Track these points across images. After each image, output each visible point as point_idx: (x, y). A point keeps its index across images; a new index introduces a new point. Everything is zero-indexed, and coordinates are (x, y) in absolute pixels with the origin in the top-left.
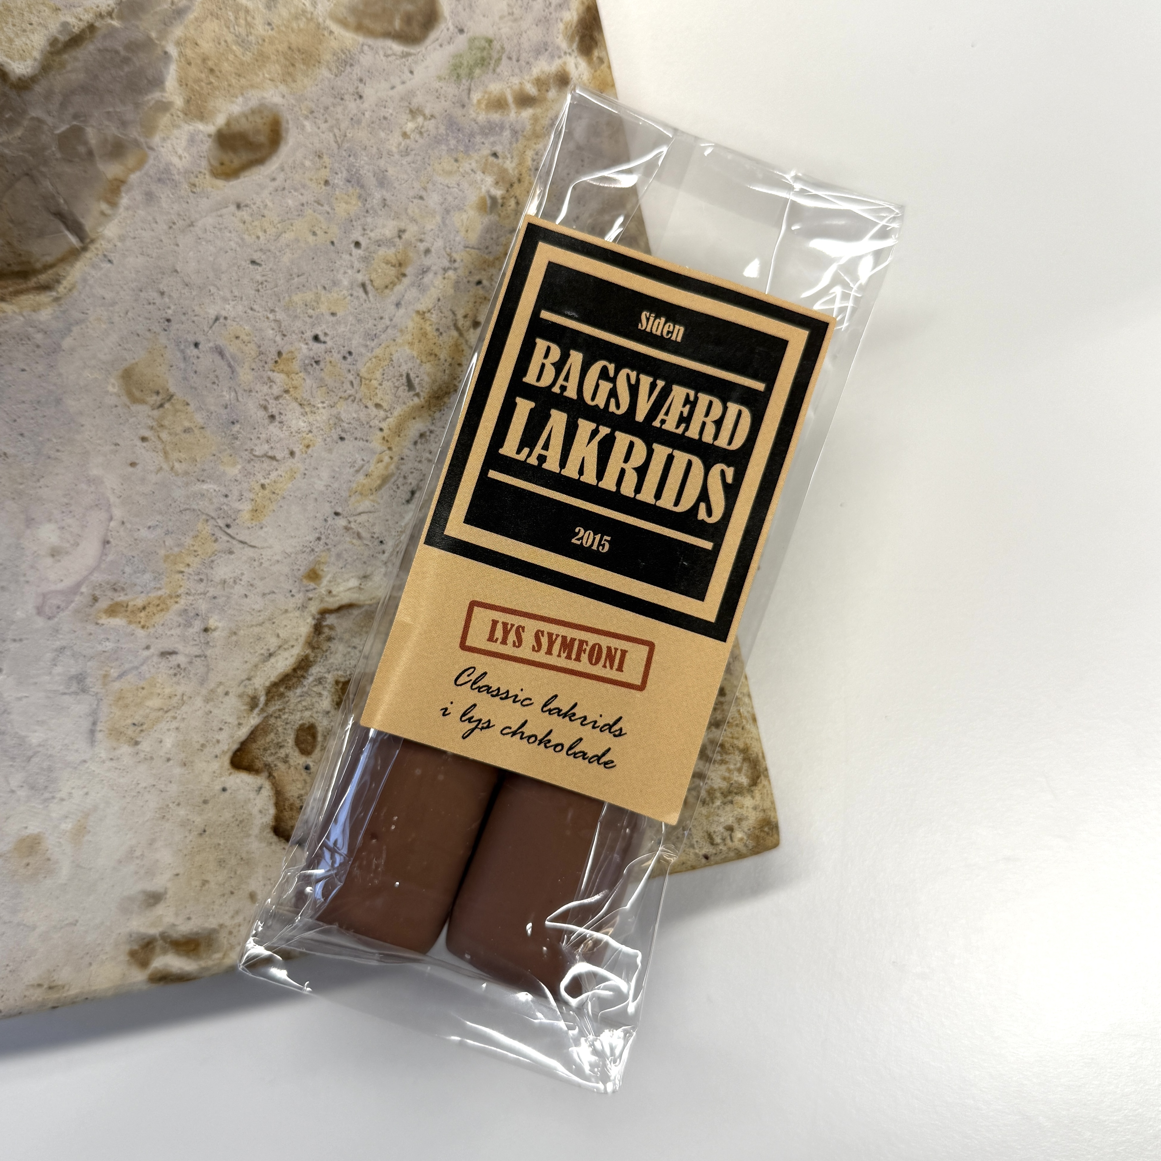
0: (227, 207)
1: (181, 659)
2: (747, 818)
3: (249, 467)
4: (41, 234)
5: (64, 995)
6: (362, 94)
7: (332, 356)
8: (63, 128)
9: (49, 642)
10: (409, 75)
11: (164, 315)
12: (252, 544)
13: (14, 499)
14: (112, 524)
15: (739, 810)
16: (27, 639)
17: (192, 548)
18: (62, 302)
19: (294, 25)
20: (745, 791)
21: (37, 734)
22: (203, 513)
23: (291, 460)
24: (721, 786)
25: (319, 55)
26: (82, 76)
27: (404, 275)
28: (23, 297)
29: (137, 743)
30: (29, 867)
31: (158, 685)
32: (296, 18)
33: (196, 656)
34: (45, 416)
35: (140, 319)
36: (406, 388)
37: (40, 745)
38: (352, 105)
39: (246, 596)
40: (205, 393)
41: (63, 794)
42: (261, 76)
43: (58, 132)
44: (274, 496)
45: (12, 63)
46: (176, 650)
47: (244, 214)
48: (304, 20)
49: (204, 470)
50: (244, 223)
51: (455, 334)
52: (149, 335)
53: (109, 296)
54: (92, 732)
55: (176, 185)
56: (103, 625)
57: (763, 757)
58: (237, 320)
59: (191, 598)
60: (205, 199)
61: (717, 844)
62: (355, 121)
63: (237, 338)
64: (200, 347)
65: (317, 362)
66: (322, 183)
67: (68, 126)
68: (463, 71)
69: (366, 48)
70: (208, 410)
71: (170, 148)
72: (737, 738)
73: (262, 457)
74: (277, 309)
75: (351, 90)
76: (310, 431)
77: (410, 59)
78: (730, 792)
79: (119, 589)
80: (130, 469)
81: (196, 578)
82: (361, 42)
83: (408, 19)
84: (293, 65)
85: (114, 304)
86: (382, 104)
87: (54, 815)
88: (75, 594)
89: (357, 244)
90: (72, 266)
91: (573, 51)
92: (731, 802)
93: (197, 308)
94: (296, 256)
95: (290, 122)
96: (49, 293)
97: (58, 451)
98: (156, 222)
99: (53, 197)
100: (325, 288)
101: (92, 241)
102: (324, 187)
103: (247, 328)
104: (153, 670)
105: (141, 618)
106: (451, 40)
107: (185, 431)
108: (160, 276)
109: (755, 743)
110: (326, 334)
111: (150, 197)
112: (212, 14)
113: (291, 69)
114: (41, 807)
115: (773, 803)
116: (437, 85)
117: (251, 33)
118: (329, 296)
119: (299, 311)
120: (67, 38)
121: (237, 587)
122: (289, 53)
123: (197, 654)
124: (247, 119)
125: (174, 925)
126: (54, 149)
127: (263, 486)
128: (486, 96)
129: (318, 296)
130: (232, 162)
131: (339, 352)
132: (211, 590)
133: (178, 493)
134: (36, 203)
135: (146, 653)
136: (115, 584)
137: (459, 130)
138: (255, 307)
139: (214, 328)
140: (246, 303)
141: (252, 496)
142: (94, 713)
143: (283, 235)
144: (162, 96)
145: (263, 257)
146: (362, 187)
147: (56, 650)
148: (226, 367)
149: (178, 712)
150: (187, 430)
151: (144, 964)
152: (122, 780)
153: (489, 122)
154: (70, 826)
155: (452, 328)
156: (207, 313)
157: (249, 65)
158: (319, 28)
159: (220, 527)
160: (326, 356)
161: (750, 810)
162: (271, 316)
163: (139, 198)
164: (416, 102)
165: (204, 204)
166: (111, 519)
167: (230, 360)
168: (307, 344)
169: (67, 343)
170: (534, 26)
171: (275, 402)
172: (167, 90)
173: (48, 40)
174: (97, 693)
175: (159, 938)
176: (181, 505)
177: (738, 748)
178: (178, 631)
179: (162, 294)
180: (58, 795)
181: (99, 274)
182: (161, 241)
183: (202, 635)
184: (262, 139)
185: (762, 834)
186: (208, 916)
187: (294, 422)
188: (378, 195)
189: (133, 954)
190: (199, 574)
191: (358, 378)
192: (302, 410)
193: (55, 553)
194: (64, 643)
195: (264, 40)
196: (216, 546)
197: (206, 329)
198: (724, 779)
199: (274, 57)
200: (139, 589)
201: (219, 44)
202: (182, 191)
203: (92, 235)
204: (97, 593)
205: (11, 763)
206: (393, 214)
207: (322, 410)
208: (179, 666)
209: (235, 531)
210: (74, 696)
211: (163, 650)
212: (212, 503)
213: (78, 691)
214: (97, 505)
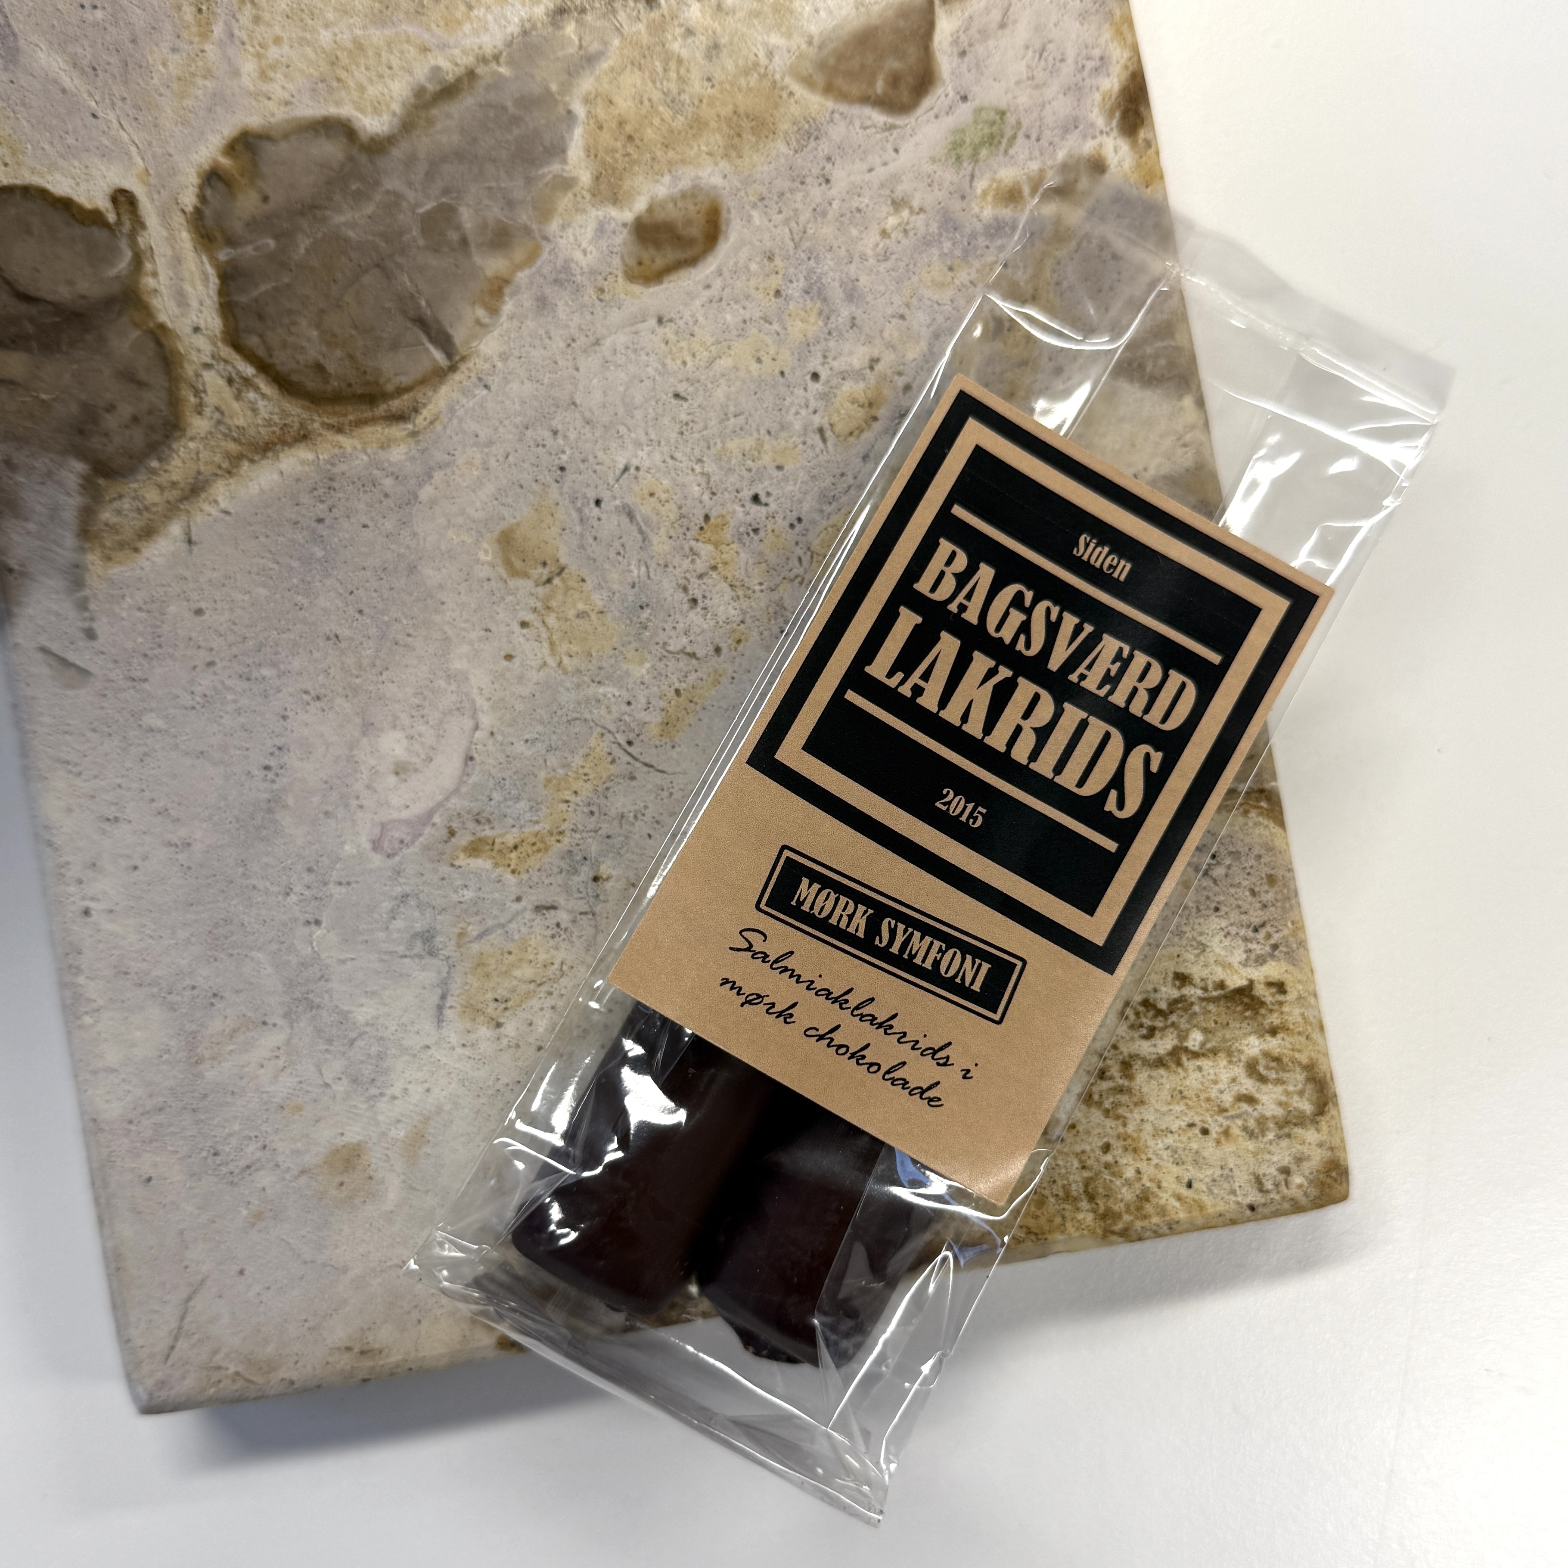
0: (644, 321)
1: (563, 916)
2: (1308, 1158)
3: (660, 665)
4: (395, 346)
5: (382, 1363)
6: (830, 178)
7: (775, 523)
8: (429, 206)
9: (388, 888)
10: (894, 154)
11: (557, 462)
12: (660, 768)
13: (347, 696)
14: (478, 734)
15: (1299, 1147)
16: (357, 882)
17: (581, 771)
18: (421, 437)
19: (743, 82)
20: (1308, 1122)
21: (364, 1009)
22: (597, 725)
23: (716, 658)
24: (1276, 1113)
25: (774, 124)
26: (455, 138)
27: (875, 419)
28: (368, 429)
29: (499, 1025)
30: (343, 1188)
31: (529, 949)
32: (746, 72)
33: (581, 913)
34: (392, 589)
35: (526, 465)
37: (367, 1024)
38: (816, 192)
39: (650, 836)
40: (607, 566)
41: (396, 1090)
42: (696, 148)
43: (421, 211)
44: (692, 705)
45: (363, 118)
46: (555, 904)
47: (668, 331)
48: (755, 75)
49: (600, 668)
50: (667, 343)
52: (536, 487)
53: (484, 433)
54: (440, 1008)
55: (578, 289)
56: (460, 867)
57: (1332, 1079)
58: (653, 471)
59: (578, 836)
60: (615, 309)
61: (1268, 1192)
62: (819, 213)
64: (603, 505)
65: (756, 531)
66: (772, 293)
67: (435, 204)
68: (966, 152)
69: (837, 116)
70: (609, 589)
71: (571, 239)
72: (1299, 1051)
73: (678, 653)
74: (705, 459)
75: (816, 171)
76: (743, 622)
77: (895, 133)
78: (1287, 1122)
79: (483, 821)
80: (505, 663)
81: (586, 810)
82: (830, 109)
83: (895, 80)
84: (739, 135)
85: (490, 443)
86: (856, 191)
87: (381, 1118)
88: (424, 824)
89: (815, 376)
90: (435, 391)
91: (1112, 129)
92: (1289, 1136)
93: (600, 454)
94: (733, 389)
95: (733, 211)
96: (402, 426)
97: (409, 635)
98: (550, 338)
99: (412, 297)
100: (769, 433)
101: (463, 359)
102: (773, 299)
103: (664, 482)
104: (524, 930)
105: (511, 859)
106: (950, 110)
107: (578, 616)
108: (553, 409)
109: (1322, 1059)
110: (768, 494)
111: (543, 303)
112: (633, 64)
113: (736, 140)
114: (364, 1106)
115: (1342, 1140)
116: (929, 168)
117: (684, 91)
118: (774, 442)
119: (733, 462)
120: (438, 88)
121: (638, 824)
122: (735, 118)
123: (583, 911)
124: (676, 205)
126: (414, 233)
127: (678, 692)
128: (995, 185)
129: (760, 444)
130: (653, 261)
131: (785, 518)
132: (604, 825)
133: (566, 698)
134: (387, 305)
135: (516, 906)
136: (478, 814)
137: (955, 229)
138: (678, 455)
139: (621, 481)
140: (665, 449)
141: (663, 704)
142: (444, 983)
143: (718, 360)
144: (563, 170)
145: (691, 389)
146: (825, 300)
147: (396, 898)
148: (635, 533)
149: (555, 986)
150: (581, 615)
152: (476, 1074)
153: (996, 219)
154: (402, 1134)
156: (614, 461)
157: (679, 133)
158: (774, 88)
159: (619, 744)
160: (768, 522)
161: (1313, 1147)
162: (698, 468)
163: (528, 304)
164: (900, 190)
165: (616, 316)
166: (476, 728)
167: (642, 524)
168: (743, 506)
169: (426, 492)
170: (1061, 96)
171: (697, 581)
172: (570, 161)
173: (413, 89)
174: (449, 957)
176: (570, 713)
177: (1300, 1064)
178: (560, 879)
179: (555, 433)
180: (389, 1092)
181: (471, 404)
182: (556, 363)
183: (591, 884)
184: (695, 231)
185: (1329, 1180)
187: (722, 608)
188: (845, 312)
190: (589, 804)
191: (809, 553)
192: (733, 593)
193: (400, 770)
194: (407, 889)
195: (701, 101)
196: (613, 769)
197: (612, 482)
198: (1280, 1104)
199: (713, 124)
200: (511, 821)
201: (642, 103)
202: (586, 298)
203: (463, 351)
204: (455, 825)
205: (326, 1047)
206: (863, 338)
207: (758, 594)
208: (558, 925)
209: (639, 750)
210: (417, 960)
211: (538, 903)
212: (610, 712)
213: (423, 953)
214: (458, 709)
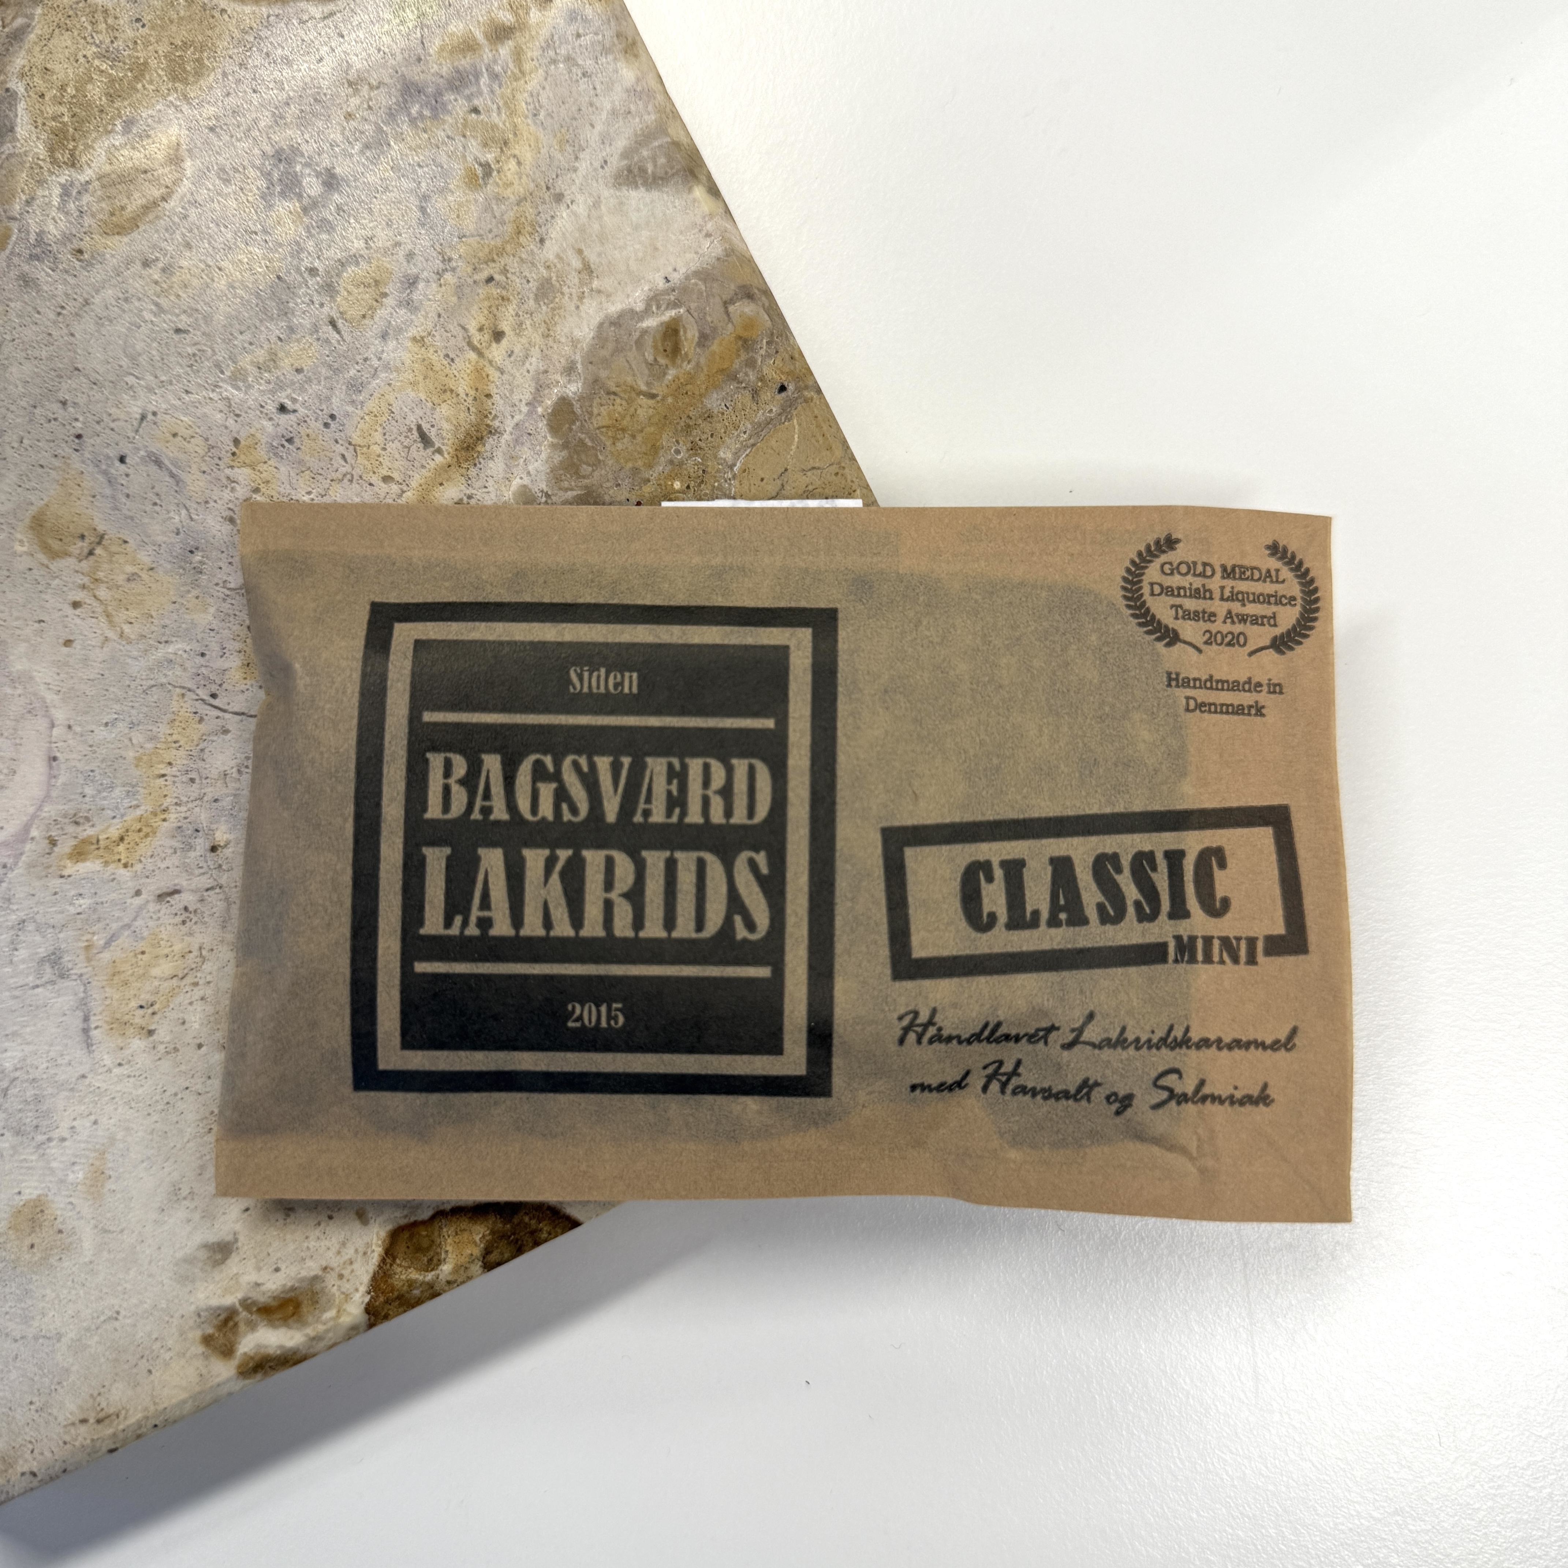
0: (129, 269)
1: (187, 898)
3: (224, 606)
5: (121, 1427)
7: (308, 427)
10: (339, 39)
11: (73, 431)
12: (252, 713)
14: (55, 732)
17: (170, 739)
19: (172, 14)
21: (9, 1054)
22: (175, 687)
25: (213, 44)
27: (385, 295)
29: (151, 1033)
30: (35, 1250)
31: (162, 943)
33: (207, 890)
35: (41, 444)
36: (421, 445)
37: (16, 1069)
40: (146, 520)
41: (63, 1131)
42: (141, 89)
46: (178, 888)
47: (154, 271)
49: (164, 627)
50: (156, 282)
51: (473, 356)
52: (57, 463)
54: (86, 1031)
55: (56, 258)
56: (69, 876)
58: (170, 412)
59: (183, 809)
60: (98, 265)
63: (175, 435)
64: (128, 460)
65: (290, 441)
66: (250, 205)
69: (273, 19)
70: (154, 543)
71: (39, 212)
74: (219, 383)
77: (335, 18)
79: (81, 821)
80: (65, 650)
81: (185, 779)
82: (265, 14)
84: (182, 66)
87: (54, 1165)
88: (23, 841)
89: (312, 270)
93: (113, 411)
98: (39, 313)
100: (280, 339)
102: (253, 211)
103: (185, 420)
104: (151, 924)
105: (119, 853)
107: (129, 580)
108: (57, 380)
110: (295, 401)
112: (59, 27)
113: (180, 71)
114: (34, 1158)
117: (116, 38)
118: (287, 347)
119: (250, 378)
121: (243, 778)
122: (174, 52)
123: (209, 885)
125: (258, 1285)
128: (448, 41)
129: (273, 353)
130: (124, 208)
131: (317, 419)
132: (208, 790)
133: (136, 667)
135: (138, 901)
136: (75, 815)
137: (419, 92)
138: (192, 388)
139: (140, 430)
140: (177, 385)
141: (238, 645)
142: (83, 1003)
144: (14, 147)
145: (190, 320)
147: (12, 927)
148: (167, 479)
149: (199, 975)
150: (131, 578)
151: (227, 1352)
152: (140, 1091)
153: (457, 71)
154: (81, 1175)
155: (466, 348)
156: (128, 413)
157: (121, 79)
158: (205, 10)
159: (203, 700)
160: (300, 429)
162: (216, 395)
163: (9, 286)
164: (354, 71)
165: (99, 272)
166: (53, 726)
167: (171, 467)
168: (271, 419)
171: (241, 508)
172: (19, 138)
174: (81, 975)
175: (241, 1310)
176: (144, 683)
178: (175, 860)
179: (64, 403)
180: (56, 1134)
182: (50, 334)
183: (209, 855)
186: (303, 1259)
189: (207, 1340)
190: (187, 772)
191: (351, 448)
194: (22, 915)
195: (136, 43)
196: (203, 728)
197: (131, 434)
199: (153, 62)
200: (110, 813)
201: (77, 62)
202: (66, 263)
204: (54, 833)
208: (186, 909)
209: (226, 700)
210: (50, 987)
211: (159, 892)
212: (185, 670)
213: (54, 978)
214: (29, 712)
